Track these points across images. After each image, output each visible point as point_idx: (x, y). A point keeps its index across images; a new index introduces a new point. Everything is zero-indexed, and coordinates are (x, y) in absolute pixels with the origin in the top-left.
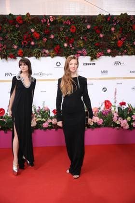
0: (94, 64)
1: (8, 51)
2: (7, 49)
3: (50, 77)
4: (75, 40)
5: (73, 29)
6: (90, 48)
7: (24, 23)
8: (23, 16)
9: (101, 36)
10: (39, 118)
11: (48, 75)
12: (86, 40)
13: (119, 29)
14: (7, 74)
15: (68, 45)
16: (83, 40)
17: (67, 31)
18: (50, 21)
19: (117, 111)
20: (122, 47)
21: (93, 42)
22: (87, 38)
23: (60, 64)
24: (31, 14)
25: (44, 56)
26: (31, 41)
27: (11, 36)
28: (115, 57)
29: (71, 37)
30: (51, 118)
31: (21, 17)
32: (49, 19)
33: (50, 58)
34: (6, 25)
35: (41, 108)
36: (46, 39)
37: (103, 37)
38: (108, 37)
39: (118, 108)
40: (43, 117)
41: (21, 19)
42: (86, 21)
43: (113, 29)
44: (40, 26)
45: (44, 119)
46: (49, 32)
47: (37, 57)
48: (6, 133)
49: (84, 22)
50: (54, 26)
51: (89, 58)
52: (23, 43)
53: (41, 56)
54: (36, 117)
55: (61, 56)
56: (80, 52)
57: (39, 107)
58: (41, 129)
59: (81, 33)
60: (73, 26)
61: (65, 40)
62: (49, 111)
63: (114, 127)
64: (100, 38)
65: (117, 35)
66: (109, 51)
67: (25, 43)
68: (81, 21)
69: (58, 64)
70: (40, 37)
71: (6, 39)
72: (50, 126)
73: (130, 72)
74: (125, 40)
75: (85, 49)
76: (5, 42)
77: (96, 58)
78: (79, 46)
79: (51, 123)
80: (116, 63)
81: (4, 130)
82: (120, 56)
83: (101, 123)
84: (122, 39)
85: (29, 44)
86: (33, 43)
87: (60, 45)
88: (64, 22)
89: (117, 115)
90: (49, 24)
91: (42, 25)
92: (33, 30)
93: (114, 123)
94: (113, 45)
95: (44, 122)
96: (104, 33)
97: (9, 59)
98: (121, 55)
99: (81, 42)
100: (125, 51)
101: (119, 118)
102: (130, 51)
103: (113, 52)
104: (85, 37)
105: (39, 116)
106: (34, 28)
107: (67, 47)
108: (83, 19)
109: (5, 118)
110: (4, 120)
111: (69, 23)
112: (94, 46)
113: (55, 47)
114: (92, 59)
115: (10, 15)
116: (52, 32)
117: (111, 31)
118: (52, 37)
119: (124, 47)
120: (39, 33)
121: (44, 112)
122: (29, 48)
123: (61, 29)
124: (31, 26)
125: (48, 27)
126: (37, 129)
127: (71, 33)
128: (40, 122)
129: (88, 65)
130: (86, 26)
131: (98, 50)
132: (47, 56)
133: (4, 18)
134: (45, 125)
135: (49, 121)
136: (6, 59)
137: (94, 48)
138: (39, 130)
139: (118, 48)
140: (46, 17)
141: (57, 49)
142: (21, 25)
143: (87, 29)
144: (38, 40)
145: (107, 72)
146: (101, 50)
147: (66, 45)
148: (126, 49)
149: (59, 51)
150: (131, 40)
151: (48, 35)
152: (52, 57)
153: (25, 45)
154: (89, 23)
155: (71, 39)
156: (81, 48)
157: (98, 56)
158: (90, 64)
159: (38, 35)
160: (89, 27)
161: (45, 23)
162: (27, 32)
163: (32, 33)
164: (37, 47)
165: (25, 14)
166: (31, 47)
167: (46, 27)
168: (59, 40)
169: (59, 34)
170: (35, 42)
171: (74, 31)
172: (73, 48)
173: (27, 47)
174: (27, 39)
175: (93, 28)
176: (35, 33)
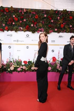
3: (22, 43)
4: (37, 23)
6: (46, 28)
9: (52, 21)
10: (15, 65)
11: (22, 41)
12: (43, 23)
13: (62, 18)
15: (34, 25)
16: (42, 23)
17: (33, 17)
18: (24, 12)
19: (59, 63)
21: (47, 24)
22: (44, 22)
23: (29, 36)
24: (13, 7)
25: (20, 31)
26: (13, 22)
28: (59, 33)
29: (35, 21)
30: (23, 66)
32: (24, 10)
33: (23, 32)
35: (17, 60)
36: (21, 22)
37: (53, 22)
38: (56, 22)
39: (60, 61)
40: (18, 65)
41: (7, 10)
42: (44, 12)
43: (59, 18)
44: (18, 14)
45: (18, 66)
47: (16, 31)
50: (26, 15)
52: (8, 23)
53: (18, 31)
54: (14, 65)
55: (29, 31)
56: (40, 29)
57: (16, 59)
58: (16, 72)
59: (41, 19)
60: (36, 15)
61: (32, 23)
62: (21, 61)
63: (57, 72)
64: (51, 22)
65: (61, 21)
66: (56, 30)
67: (9, 23)
68: (41, 12)
69: (28, 36)
70: (18, 20)
72: (21, 70)
74: (65, 24)
75: (43, 28)
77: (49, 34)
78: (39, 26)
79: (22, 69)
80: (60, 37)
83: (50, 70)
84: (63, 24)
85: (12, 24)
86: (14, 23)
87: (29, 25)
88: (32, 13)
90: (23, 13)
91: (19, 14)
92: (14, 16)
93: (58, 70)
94: (58, 27)
95: (18, 68)
96: (54, 20)
98: (63, 32)
99: (41, 24)
100: (65, 30)
101: (60, 67)
102: (67, 30)
103: (58, 31)
105: (15, 64)
106: (15, 15)
107: (33, 26)
108: (43, 11)
111: (35, 13)
112: (48, 27)
113: (26, 26)
115: (2, 7)
116: (25, 18)
117: (57, 19)
118: (25, 20)
120: (17, 18)
121: (18, 62)
123: (30, 16)
124: (13, 14)
125: (23, 15)
126: (14, 71)
127: (36, 19)
128: (16, 68)
131: (50, 29)
132: (21, 31)
134: (19, 69)
135: (21, 67)
138: (15, 72)
139: (61, 28)
140: (22, 9)
141: (27, 28)
142: (7, 12)
143: (45, 17)
144: (17, 22)
145: (54, 41)
146: (52, 29)
147: (32, 25)
149: (28, 28)
150: (68, 25)
151: (22, 19)
152: (24, 32)
153: (10, 24)
154: (46, 14)
155: (36, 22)
156: (41, 28)
157: (50, 32)
159: (17, 19)
160: (45, 16)
161: (21, 12)
162: (10, 17)
163: (14, 18)
164: (16, 26)
165: (10, 7)
166: (13, 25)
167: (21, 15)
168: (29, 22)
169: (28, 19)
170: (15, 23)
171: (37, 18)
172: (36, 27)
173: (10, 25)
174: (10, 21)
175: (48, 17)
176: (15, 18)
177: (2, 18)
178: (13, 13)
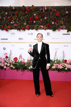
0: (69, 34)
1: (21, 26)
2: (21, 25)
4: (58, 20)
5: (58, 14)
6: (67, 25)
7: (31, 10)
8: (30, 7)
12: (65, 20)
14: (20, 39)
15: (55, 23)
16: (63, 20)
17: (54, 15)
18: (45, 9)
21: (69, 21)
22: (66, 19)
24: (34, 6)
25: (40, 29)
27: (23, 18)
29: (56, 19)
31: (29, 8)
32: (44, 8)
34: (20, 12)
36: (42, 20)
41: (28, 9)
42: (66, 9)
44: (39, 12)
46: (44, 16)
47: (36, 30)
48: (17, 71)
49: (65, 10)
50: (47, 12)
51: (66, 30)
53: (39, 29)
55: (50, 29)
56: (61, 27)
59: (62, 16)
60: (58, 12)
61: (53, 20)
67: (30, 22)
68: (62, 9)
69: (48, 34)
71: (20, 20)
75: (64, 25)
76: (20, 21)
77: (70, 31)
78: (61, 23)
81: (17, 69)
85: (33, 22)
86: (34, 22)
87: (50, 23)
88: (53, 10)
90: (44, 11)
91: (40, 12)
92: (35, 15)
97: (21, 30)
99: (62, 21)
104: (64, 18)
106: (36, 13)
107: (54, 24)
108: (64, 7)
109: (17, 63)
110: (17, 64)
111: (56, 10)
112: (69, 24)
113: (47, 24)
114: (68, 31)
115: (23, 6)
116: (46, 16)
118: (46, 18)
122: (32, 24)
123: (51, 14)
129: (66, 34)
130: (66, 12)
132: (42, 29)
133: (20, 8)
136: (20, 30)
137: (70, 25)
140: (42, 7)
141: (48, 25)
142: (29, 12)
143: (66, 14)
147: (53, 23)
151: (43, 17)
152: (45, 30)
154: (67, 10)
156: (62, 25)
158: (67, 34)
159: (38, 17)
160: (67, 12)
161: (42, 11)
162: (31, 16)
163: (34, 16)
164: (37, 24)
166: (33, 24)
167: (42, 13)
168: (50, 20)
169: (49, 17)
170: (36, 21)
171: (58, 15)
172: (57, 25)
173: (31, 24)
174: (31, 19)
175: (70, 13)
176: (36, 16)
177: (24, 17)
178: (34, 12)
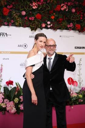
20: (8, 16)
73: (19, 46)
82: (6, 27)
89: (3, 97)
119: (10, 15)
148: (13, 19)
